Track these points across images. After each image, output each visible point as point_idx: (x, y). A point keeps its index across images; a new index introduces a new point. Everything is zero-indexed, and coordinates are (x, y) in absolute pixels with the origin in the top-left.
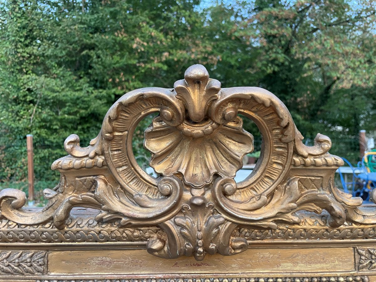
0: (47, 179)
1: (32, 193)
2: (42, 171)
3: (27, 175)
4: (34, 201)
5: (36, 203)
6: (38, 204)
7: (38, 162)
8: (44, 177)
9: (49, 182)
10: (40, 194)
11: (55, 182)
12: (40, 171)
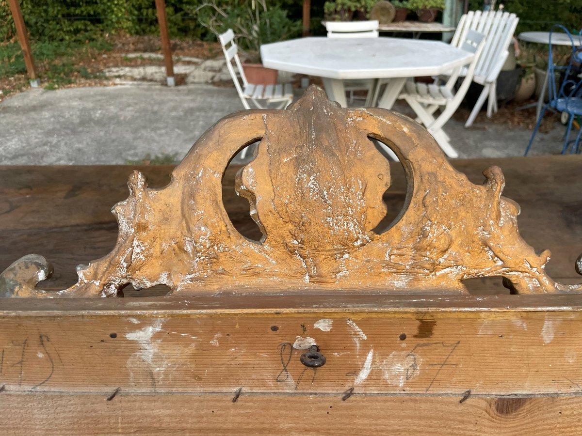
0: (52, 38)
1: (31, 65)
2: (39, 24)
3: (16, 31)
4: (39, 79)
5: (42, 82)
6: (46, 84)
7: (30, 7)
8: (44, 35)
9: (56, 44)
10: (45, 66)
11: (64, 43)
12: (36, 23)
